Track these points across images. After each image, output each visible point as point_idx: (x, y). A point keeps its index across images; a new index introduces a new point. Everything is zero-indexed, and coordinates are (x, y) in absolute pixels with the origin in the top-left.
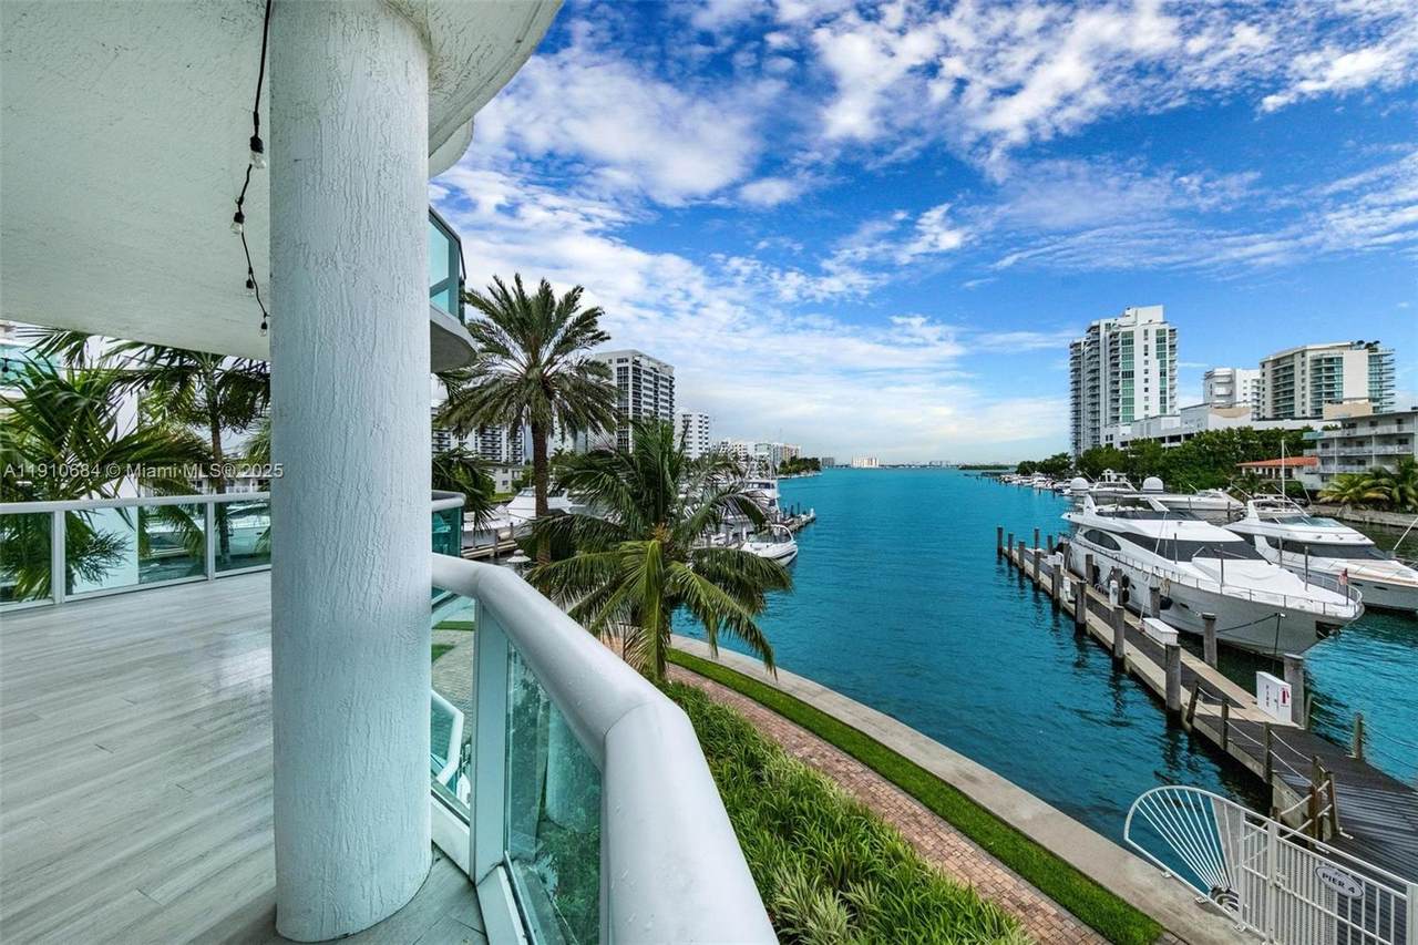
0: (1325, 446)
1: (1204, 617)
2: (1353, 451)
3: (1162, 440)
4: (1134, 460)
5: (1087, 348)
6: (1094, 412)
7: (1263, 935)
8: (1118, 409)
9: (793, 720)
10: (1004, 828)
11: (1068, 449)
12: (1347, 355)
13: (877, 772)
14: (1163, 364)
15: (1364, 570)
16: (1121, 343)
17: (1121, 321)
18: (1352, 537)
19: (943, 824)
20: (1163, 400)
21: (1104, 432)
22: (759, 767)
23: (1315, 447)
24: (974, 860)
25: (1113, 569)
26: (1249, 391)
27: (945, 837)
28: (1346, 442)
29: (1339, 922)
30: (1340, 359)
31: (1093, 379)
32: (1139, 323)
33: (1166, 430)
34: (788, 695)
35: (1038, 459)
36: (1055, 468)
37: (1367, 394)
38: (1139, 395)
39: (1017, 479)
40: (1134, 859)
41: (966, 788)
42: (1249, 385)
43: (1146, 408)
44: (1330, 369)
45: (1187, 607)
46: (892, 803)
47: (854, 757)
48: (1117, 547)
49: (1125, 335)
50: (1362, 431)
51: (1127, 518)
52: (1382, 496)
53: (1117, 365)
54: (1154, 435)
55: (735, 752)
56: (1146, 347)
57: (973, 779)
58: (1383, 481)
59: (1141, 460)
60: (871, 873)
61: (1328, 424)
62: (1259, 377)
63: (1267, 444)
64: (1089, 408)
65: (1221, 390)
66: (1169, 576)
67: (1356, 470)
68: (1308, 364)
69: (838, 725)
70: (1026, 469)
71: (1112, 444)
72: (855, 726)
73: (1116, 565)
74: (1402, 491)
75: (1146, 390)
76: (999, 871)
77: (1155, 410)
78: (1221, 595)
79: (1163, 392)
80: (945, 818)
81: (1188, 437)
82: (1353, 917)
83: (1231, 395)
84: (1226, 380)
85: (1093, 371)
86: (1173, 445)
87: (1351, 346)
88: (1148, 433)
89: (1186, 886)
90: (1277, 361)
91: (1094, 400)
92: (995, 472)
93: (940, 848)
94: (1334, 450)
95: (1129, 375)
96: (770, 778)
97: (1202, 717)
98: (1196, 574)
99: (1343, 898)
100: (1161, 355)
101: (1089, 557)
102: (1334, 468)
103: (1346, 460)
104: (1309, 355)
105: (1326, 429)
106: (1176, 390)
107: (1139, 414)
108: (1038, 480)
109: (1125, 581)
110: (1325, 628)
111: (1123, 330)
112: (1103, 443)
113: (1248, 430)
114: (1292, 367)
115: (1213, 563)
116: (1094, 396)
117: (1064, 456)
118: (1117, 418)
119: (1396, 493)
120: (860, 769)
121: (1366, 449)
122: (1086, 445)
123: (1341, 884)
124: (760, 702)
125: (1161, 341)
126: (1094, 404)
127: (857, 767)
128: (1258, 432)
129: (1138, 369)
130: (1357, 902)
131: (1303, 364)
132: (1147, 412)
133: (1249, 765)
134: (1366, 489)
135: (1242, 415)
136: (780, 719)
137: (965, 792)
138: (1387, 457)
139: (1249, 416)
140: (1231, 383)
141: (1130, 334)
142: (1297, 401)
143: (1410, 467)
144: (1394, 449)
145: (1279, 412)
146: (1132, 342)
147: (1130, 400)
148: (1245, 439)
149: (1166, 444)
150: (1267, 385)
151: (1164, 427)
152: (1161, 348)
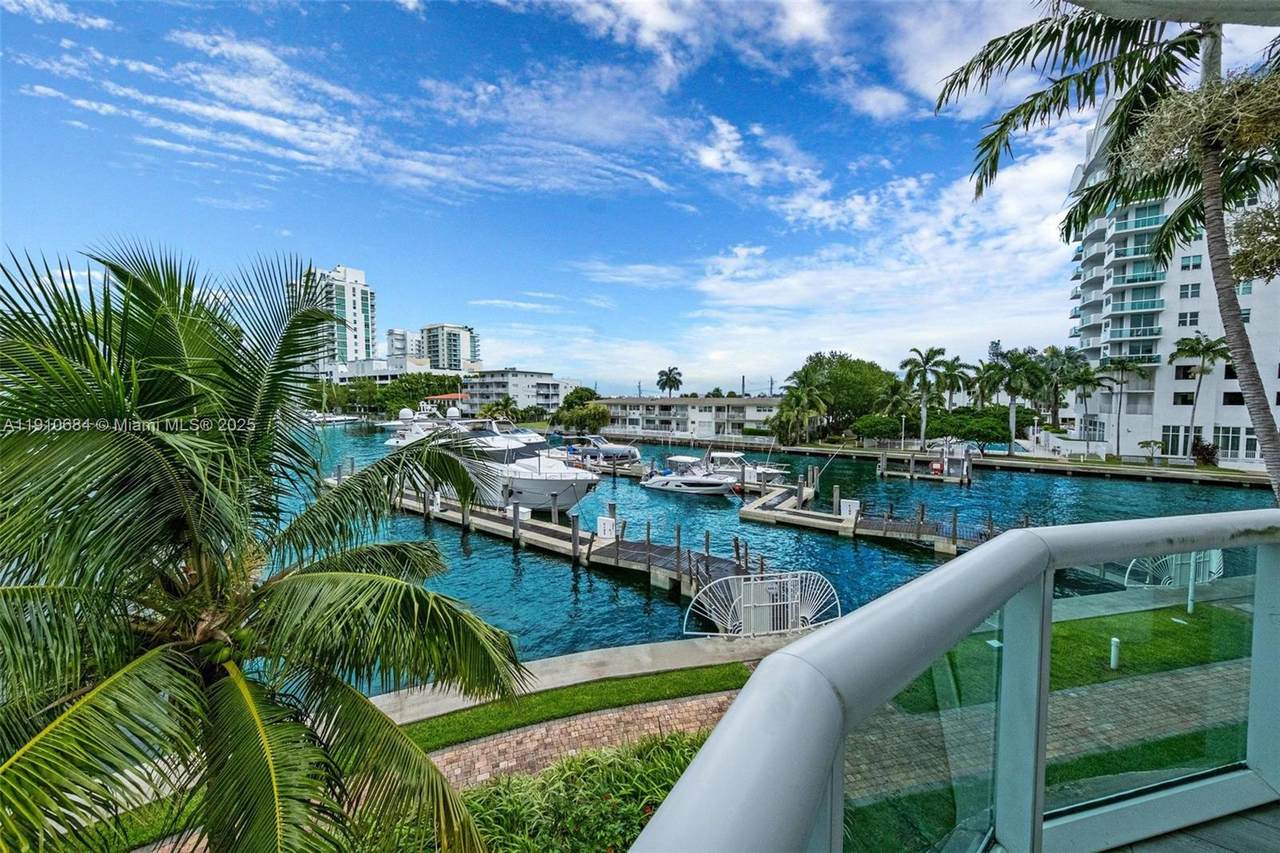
0: (471, 387)
1: (552, 495)
2: (484, 390)
3: (375, 377)
4: (353, 394)
7: (750, 634)
8: (334, 350)
10: (659, 678)
12: (461, 333)
13: (554, 719)
14: (366, 318)
16: (335, 294)
17: (334, 274)
19: (638, 708)
20: (367, 347)
23: (466, 387)
26: (414, 347)
27: (650, 714)
28: (482, 385)
29: (773, 606)
30: (458, 335)
32: (348, 281)
33: (377, 371)
37: (470, 358)
38: (350, 341)
40: (696, 640)
42: (414, 343)
43: (356, 352)
44: (455, 341)
45: (521, 493)
49: (338, 287)
50: (488, 379)
54: (368, 374)
56: (354, 302)
57: (602, 664)
59: (360, 393)
62: (420, 339)
63: (441, 385)
65: (398, 345)
67: (487, 400)
68: (445, 335)
71: (332, 379)
75: (356, 337)
77: (362, 356)
79: (367, 340)
80: (633, 703)
81: (394, 377)
83: (404, 349)
84: (401, 338)
86: (383, 382)
87: (462, 328)
88: (363, 372)
90: (429, 330)
94: (477, 390)
95: (342, 322)
99: (773, 594)
100: (365, 311)
102: (477, 400)
103: (482, 395)
104: (445, 329)
105: (465, 377)
106: (376, 340)
107: (351, 356)
111: (336, 283)
112: (324, 378)
113: (429, 374)
114: (437, 336)
118: (337, 356)
121: (490, 389)
125: (364, 299)
128: (434, 376)
129: (349, 318)
131: (442, 335)
132: (357, 355)
133: (635, 567)
135: (418, 367)
137: (612, 675)
138: (498, 395)
139: (428, 365)
140: (404, 340)
141: (342, 288)
142: (441, 358)
143: (508, 400)
144: (501, 390)
145: (435, 365)
146: (343, 295)
147: (343, 344)
148: (427, 379)
149: (378, 382)
150: (425, 345)
151: (374, 368)
152: (365, 305)
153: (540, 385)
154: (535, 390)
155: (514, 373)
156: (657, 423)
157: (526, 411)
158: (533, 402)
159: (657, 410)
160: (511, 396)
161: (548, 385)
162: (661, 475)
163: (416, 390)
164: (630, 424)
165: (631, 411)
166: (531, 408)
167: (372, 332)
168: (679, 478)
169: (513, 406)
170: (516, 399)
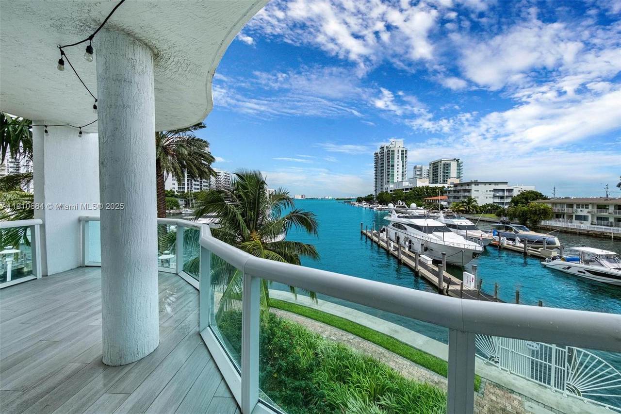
0: (449, 193)
1: (442, 254)
2: (456, 194)
3: (403, 189)
4: (395, 197)
5: (380, 155)
6: (382, 179)
7: (507, 370)
8: (389, 178)
9: (316, 320)
10: (415, 350)
11: (374, 194)
12: (452, 163)
13: (360, 337)
14: (403, 163)
15: (475, 234)
16: (390, 154)
17: (391, 146)
18: (469, 223)
19: (394, 355)
20: (403, 176)
21: (385, 186)
22: (315, 349)
23: (446, 193)
24: (412, 368)
25: (405, 238)
26: (426, 173)
27: (397, 360)
28: (455, 191)
29: (532, 359)
30: (450, 164)
31: (382, 167)
32: (396, 147)
34: (309, 308)
35: (363, 196)
36: (369, 199)
37: (456, 176)
38: (395, 173)
39: (357, 204)
41: (396, 336)
42: (426, 171)
43: (398, 178)
44: (447, 167)
45: (432, 250)
46: (371, 350)
47: (348, 332)
48: (406, 229)
50: (459, 188)
51: (409, 218)
52: (464, 209)
53: (389, 162)
55: (302, 344)
56: (398, 156)
57: (396, 332)
58: (465, 204)
59: (397, 196)
60: (387, 389)
61: (450, 185)
62: (429, 169)
63: (434, 192)
65: (418, 173)
66: (427, 239)
67: (457, 200)
69: (336, 318)
70: (359, 200)
71: (387, 191)
72: (343, 317)
73: (406, 236)
74: (469, 207)
75: (398, 172)
76: (422, 370)
77: (400, 180)
78: (445, 245)
80: (393, 352)
81: (411, 189)
82: (540, 358)
83: (421, 174)
85: (381, 164)
86: (406, 191)
87: (453, 160)
88: (399, 187)
89: (479, 357)
90: (434, 164)
91: (382, 175)
92: (349, 201)
93: (398, 366)
94: (452, 194)
95: (393, 166)
96: (322, 352)
97: (451, 290)
98: (434, 238)
99: (533, 351)
100: (402, 159)
101: (396, 233)
102: (451, 200)
103: (455, 197)
104: (442, 162)
105: (448, 187)
106: (406, 172)
107: (395, 181)
108: (364, 204)
109: (410, 242)
110: (475, 254)
111: (391, 149)
112: (385, 190)
113: (427, 187)
114: (438, 166)
115: (440, 234)
116: (382, 173)
117: (371, 195)
118: (389, 181)
119: (467, 208)
120: (353, 337)
122: (379, 192)
123: (533, 346)
124: (297, 313)
125: (402, 154)
126: (381, 176)
127: (351, 336)
128: (431, 188)
129: (396, 164)
130: (537, 352)
131: (441, 165)
132: (398, 180)
134: (460, 207)
135: (423, 183)
136: (309, 320)
138: (465, 197)
139: (428, 182)
140: (421, 170)
141: (393, 151)
142: (439, 177)
143: (470, 200)
144: (467, 194)
145: (435, 181)
146: (394, 154)
147: (393, 175)
148: (427, 190)
149: (404, 191)
150: (431, 172)
151: (403, 185)
152: (402, 157)
153: (495, 190)
154: (492, 193)
155: (477, 183)
156: (611, 220)
157: (484, 207)
158: (490, 201)
159: (611, 209)
160: (473, 197)
161: (503, 190)
162: (564, 260)
163: (421, 195)
164: (576, 219)
165: (579, 210)
166: (488, 205)
167: (405, 168)
168: (583, 265)
169: (474, 203)
170: (476, 199)
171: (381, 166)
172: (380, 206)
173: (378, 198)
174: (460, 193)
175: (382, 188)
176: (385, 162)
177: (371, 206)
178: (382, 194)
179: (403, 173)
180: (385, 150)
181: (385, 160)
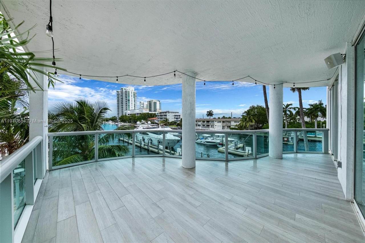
1: (168, 143)
2: (161, 117)
5: (120, 93)
6: (122, 107)
8: (127, 107)
11: (117, 116)
12: (157, 102)
14: (134, 99)
16: (127, 93)
17: (127, 89)
21: (124, 112)
23: (157, 116)
28: (160, 115)
32: (130, 90)
33: (136, 112)
35: (109, 117)
36: (114, 120)
37: (159, 109)
42: (146, 105)
44: (155, 104)
50: (162, 114)
53: (127, 98)
54: (134, 113)
56: (132, 95)
58: (165, 121)
59: (132, 118)
63: (151, 116)
64: (121, 106)
65: (142, 105)
67: (161, 120)
68: (153, 103)
71: (126, 115)
73: (149, 138)
74: (166, 123)
75: (132, 104)
77: (133, 108)
81: (140, 114)
85: (122, 98)
86: (138, 115)
90: (149, 102)
94: (159, 117)
95: (129, 100)
100: (134, 97)
102: (159, 120)
103: (161, 118)
104: (153, 101)
105: (157, 113)
107: (131, 109)
108: (111, 123)
112: (124, 114)
114: (151, 103)
116: (122, 104)
117: (115, 117)
118: (127, 109)
122: (120, 115)
125: (134, 94)
126: (122, 106)
128: (150, 113)
129: (130, 99)
135: (146, 111)
138: (164, 118)
139: (148, 111)
140: (143, 104)
141: (129, 92)
142: (152, 109)
143: (167, 120)
144: (165, 117)
145: (150, 110)
146: (129, 94)
147: (129, 106)
148: (148, 114)
149: (136, 115)
150: (148, 105)
151: (136, 111)
152: (134, 96)
153: (175, 115)
154: (174, 117)
155: (169, 112)
156: (206, 126)
157: (172, 122)
158: (173, 120)
159: (206, 122)
160: (168, 118)
161: (177, 115)
162: (200, 139)
163: (145, 117)
164: (198, 126)
165: (199, 123)
166: (173, 122)
167: (136, 102)
168: (204, 140)
169: (168, 121)
170: (169, 119)
171: (122, 99)
172: (123, 123)
173: (120, 119)
174: (163, 117)
175: (122, 113)
176: (124, 97)
177: (116, 124)
178: (122, 116)
179: (135, 105)
180: (124, 90)
181: (124, 96)
